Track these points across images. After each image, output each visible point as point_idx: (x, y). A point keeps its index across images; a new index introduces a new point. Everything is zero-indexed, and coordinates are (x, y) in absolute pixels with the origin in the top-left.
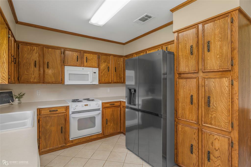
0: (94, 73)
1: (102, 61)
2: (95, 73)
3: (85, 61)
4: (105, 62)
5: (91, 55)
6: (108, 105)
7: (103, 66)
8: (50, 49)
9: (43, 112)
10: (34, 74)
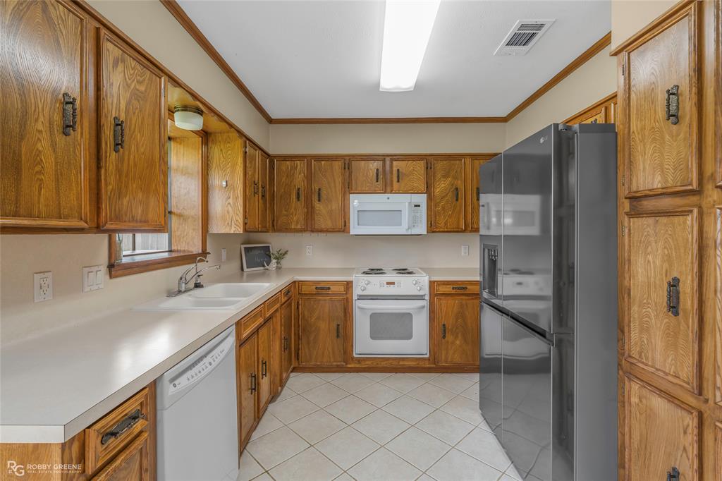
0: (416, 206)
1: (439, 176)
2: (419, 206)
3: (395, 179)
4: (445, 176)
5: (410, 162)
6: (448, 289)
7: (441, 187)
8: (323, 162)
9: (305, 289)
10: (297, 213)
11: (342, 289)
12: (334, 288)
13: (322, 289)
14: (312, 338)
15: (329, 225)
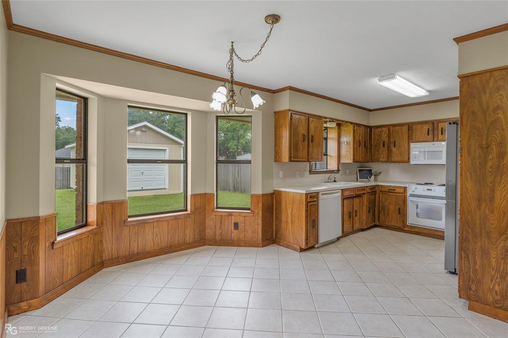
3: (440, 133)
8: (397, 128)
9: (383, 189)
10: (384, 153)
11: (402, 191)
12: (397, 190)
13: (391, 191)
14: (386, 213)
15: (400, 159)
